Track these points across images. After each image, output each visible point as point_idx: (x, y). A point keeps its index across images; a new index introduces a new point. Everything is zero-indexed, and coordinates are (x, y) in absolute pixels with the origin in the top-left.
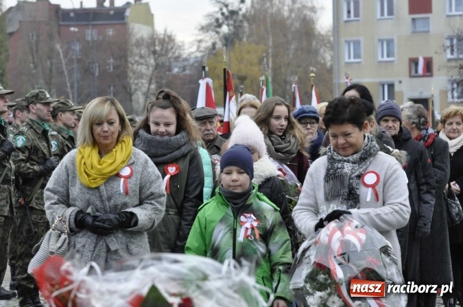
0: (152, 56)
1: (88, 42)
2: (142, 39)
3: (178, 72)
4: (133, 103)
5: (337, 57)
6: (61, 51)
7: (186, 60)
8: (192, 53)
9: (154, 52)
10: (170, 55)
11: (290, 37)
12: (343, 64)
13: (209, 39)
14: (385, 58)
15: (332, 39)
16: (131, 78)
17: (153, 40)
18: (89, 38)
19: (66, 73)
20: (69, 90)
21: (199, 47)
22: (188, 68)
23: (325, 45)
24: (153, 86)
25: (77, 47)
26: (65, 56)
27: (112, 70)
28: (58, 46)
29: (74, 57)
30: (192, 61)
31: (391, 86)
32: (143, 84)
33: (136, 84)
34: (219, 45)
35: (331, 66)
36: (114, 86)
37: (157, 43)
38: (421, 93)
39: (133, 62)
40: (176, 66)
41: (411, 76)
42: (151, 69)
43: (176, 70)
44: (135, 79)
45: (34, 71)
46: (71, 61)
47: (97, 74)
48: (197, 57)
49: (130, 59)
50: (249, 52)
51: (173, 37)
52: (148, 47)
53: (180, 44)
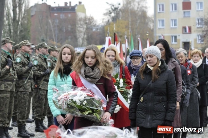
0: (85, 25)
1: (61, 19)
2: (82, 18)
3: (95, 31)
4: (78, 42)
5: (155, 25)
6: (51, 22)
7: (98, 26)
8: (100, 23)
9: (86, 23)
10: (92, 24)
11: (137, 18)
12: (157, 29)
13: (107, 18)
14: (174, 27)
15: (153, 19)
16: (77, 33)
17: (85, 19)
18: (61, 18)
19: (53, 31)
20: (54, 37)
21: (103, 21)
22: (99, 29)
23: (150, 21)
24: (86, 36)
25: (57, 21)
26: (53, 24)
27: (70, 29)
28: (50, 21)
29: (56, 25)
30: (100, 26)
31: (176, 37)
32: (82, 35)
33: (79, 35)
34: (111, 21)
35: (153, 29)
36: (71, 36)
37: (87, 19)
38: (187, 40)
39: (78, 27)
40: (94, 28)
41: (183, 33)
42: (85, 29)
43: (94, 30)
44: (79, 33)
45: (41, 30)
46: (55, 26)
47: (64, 31)
48: (102, 25)
49: (77, 26)
50: (122, 23)
51: (93, 18)
52: (84, 21)
53: (96, 20)
